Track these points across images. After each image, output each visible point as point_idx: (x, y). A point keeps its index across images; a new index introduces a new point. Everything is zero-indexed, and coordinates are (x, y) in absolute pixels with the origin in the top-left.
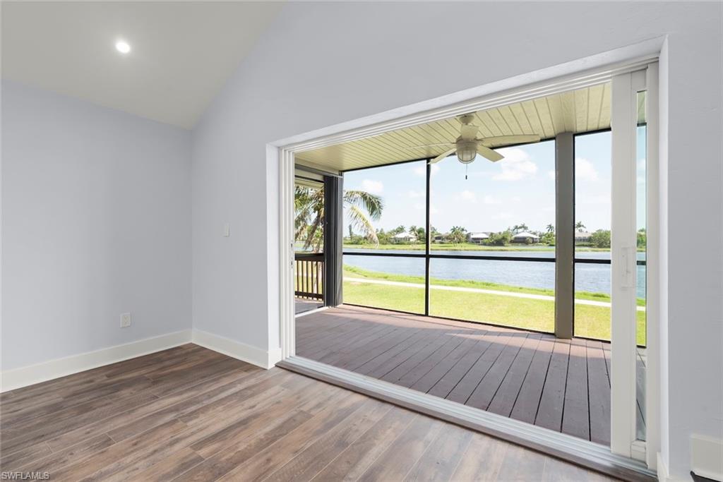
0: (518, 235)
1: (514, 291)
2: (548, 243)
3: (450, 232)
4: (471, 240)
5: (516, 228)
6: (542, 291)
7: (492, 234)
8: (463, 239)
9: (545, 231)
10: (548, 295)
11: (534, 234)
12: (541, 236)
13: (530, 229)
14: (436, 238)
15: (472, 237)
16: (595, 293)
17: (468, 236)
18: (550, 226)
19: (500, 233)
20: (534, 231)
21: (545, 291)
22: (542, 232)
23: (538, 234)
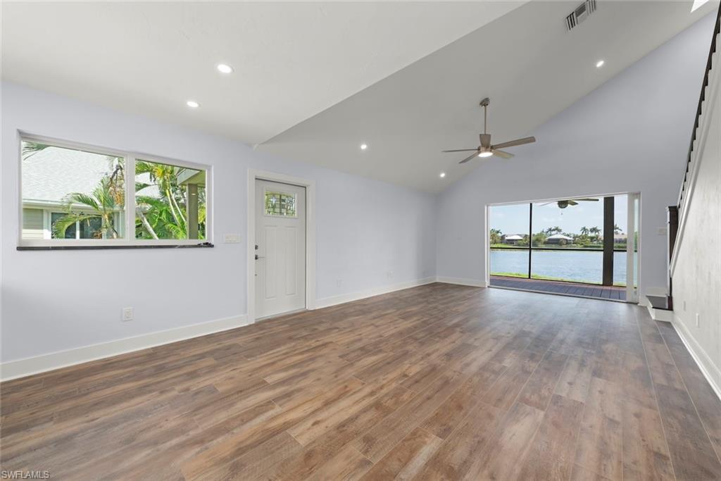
0: (551, 237)
2: (582, 244)
4: (505, 241)
5: (550, 230)
7: (524, 236)
8: (498, 240)
9: (580, 233)
11: (568, 235)
12: (575, 237)
13: (563, 231)
15: (506, 238)
17: (503, 237)
18: (584, 228)
22: (576, 234)
23: (572, 236)
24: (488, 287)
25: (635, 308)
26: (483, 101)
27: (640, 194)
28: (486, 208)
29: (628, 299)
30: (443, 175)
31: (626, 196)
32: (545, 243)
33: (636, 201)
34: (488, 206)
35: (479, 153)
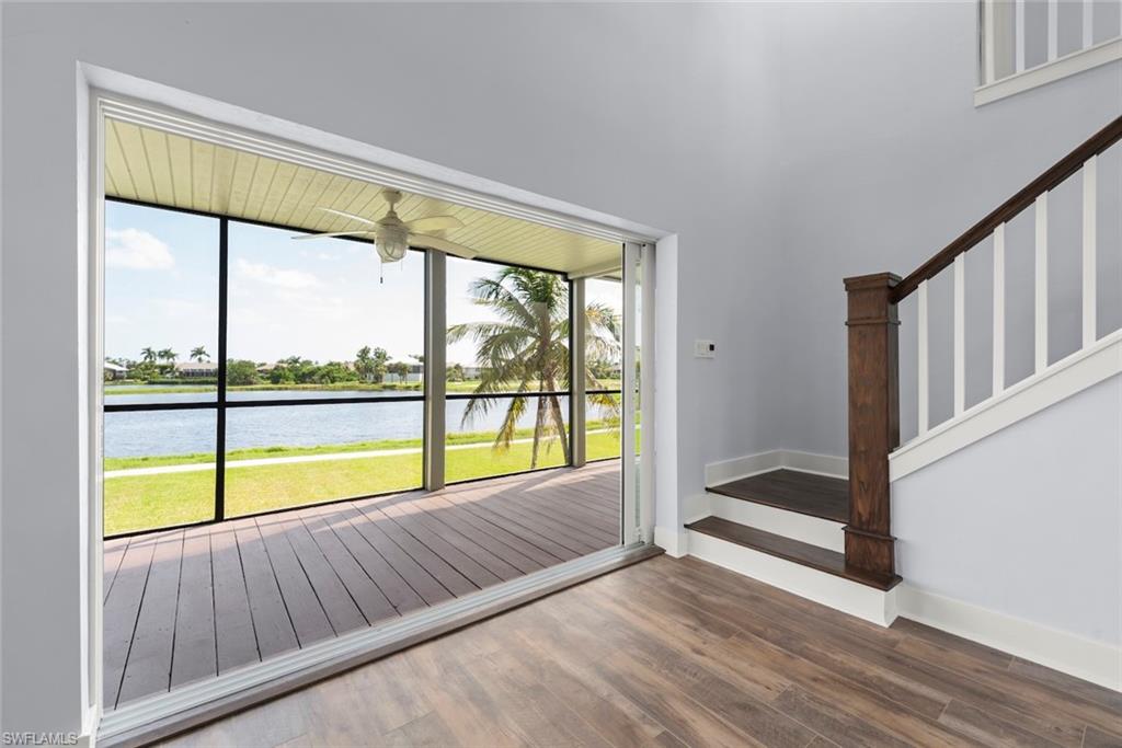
1: (135, 467)
2: (144, 379)
6: (187, 457)
9: (140, 359)
10: (201, 461)
11: (117, 363)
12: (129, 367)
16: (269, 447)
18: (148, 350)
20: (115, 358)
21: (193, 457)
22: (132, 360)
23: (125, 363)
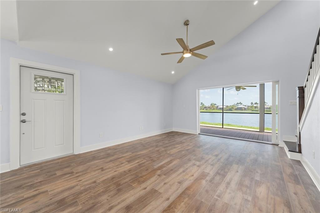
0: (238, 107)
2: (251, 110)
3: (210, 106)
4: (218, 109)
5: (238, 103)
7: (227, 106)
8: (215, 109)
9: (250, 105)
11: (245, 106)
13: (243, 104)
14: (205, 108)
15: (219, 107)
17: (217, 107)
19: (231, 106)
20: (245, 105)
22: (249, 105)
23: (247, 106)
24: (199, 134)
25: (277, 148)
26: (185, 22)
27: (279, 81)
28: (197, 91)
29: (273, 142)
30: (173, 72)
31: (271, 83)
32: (235, 109)
33: (277, 86)
34: (198, 90)
35: (184, 54)
